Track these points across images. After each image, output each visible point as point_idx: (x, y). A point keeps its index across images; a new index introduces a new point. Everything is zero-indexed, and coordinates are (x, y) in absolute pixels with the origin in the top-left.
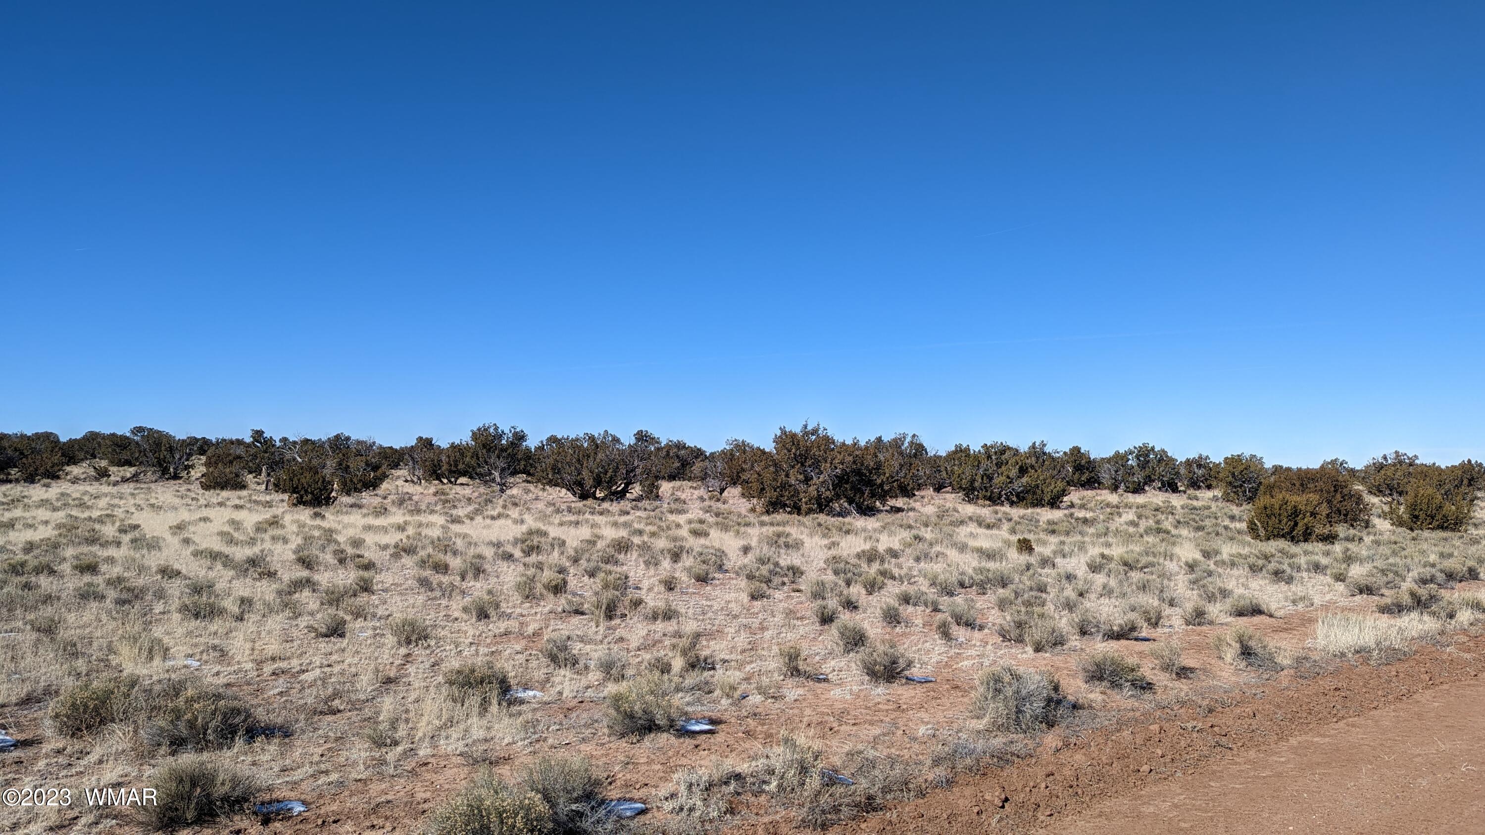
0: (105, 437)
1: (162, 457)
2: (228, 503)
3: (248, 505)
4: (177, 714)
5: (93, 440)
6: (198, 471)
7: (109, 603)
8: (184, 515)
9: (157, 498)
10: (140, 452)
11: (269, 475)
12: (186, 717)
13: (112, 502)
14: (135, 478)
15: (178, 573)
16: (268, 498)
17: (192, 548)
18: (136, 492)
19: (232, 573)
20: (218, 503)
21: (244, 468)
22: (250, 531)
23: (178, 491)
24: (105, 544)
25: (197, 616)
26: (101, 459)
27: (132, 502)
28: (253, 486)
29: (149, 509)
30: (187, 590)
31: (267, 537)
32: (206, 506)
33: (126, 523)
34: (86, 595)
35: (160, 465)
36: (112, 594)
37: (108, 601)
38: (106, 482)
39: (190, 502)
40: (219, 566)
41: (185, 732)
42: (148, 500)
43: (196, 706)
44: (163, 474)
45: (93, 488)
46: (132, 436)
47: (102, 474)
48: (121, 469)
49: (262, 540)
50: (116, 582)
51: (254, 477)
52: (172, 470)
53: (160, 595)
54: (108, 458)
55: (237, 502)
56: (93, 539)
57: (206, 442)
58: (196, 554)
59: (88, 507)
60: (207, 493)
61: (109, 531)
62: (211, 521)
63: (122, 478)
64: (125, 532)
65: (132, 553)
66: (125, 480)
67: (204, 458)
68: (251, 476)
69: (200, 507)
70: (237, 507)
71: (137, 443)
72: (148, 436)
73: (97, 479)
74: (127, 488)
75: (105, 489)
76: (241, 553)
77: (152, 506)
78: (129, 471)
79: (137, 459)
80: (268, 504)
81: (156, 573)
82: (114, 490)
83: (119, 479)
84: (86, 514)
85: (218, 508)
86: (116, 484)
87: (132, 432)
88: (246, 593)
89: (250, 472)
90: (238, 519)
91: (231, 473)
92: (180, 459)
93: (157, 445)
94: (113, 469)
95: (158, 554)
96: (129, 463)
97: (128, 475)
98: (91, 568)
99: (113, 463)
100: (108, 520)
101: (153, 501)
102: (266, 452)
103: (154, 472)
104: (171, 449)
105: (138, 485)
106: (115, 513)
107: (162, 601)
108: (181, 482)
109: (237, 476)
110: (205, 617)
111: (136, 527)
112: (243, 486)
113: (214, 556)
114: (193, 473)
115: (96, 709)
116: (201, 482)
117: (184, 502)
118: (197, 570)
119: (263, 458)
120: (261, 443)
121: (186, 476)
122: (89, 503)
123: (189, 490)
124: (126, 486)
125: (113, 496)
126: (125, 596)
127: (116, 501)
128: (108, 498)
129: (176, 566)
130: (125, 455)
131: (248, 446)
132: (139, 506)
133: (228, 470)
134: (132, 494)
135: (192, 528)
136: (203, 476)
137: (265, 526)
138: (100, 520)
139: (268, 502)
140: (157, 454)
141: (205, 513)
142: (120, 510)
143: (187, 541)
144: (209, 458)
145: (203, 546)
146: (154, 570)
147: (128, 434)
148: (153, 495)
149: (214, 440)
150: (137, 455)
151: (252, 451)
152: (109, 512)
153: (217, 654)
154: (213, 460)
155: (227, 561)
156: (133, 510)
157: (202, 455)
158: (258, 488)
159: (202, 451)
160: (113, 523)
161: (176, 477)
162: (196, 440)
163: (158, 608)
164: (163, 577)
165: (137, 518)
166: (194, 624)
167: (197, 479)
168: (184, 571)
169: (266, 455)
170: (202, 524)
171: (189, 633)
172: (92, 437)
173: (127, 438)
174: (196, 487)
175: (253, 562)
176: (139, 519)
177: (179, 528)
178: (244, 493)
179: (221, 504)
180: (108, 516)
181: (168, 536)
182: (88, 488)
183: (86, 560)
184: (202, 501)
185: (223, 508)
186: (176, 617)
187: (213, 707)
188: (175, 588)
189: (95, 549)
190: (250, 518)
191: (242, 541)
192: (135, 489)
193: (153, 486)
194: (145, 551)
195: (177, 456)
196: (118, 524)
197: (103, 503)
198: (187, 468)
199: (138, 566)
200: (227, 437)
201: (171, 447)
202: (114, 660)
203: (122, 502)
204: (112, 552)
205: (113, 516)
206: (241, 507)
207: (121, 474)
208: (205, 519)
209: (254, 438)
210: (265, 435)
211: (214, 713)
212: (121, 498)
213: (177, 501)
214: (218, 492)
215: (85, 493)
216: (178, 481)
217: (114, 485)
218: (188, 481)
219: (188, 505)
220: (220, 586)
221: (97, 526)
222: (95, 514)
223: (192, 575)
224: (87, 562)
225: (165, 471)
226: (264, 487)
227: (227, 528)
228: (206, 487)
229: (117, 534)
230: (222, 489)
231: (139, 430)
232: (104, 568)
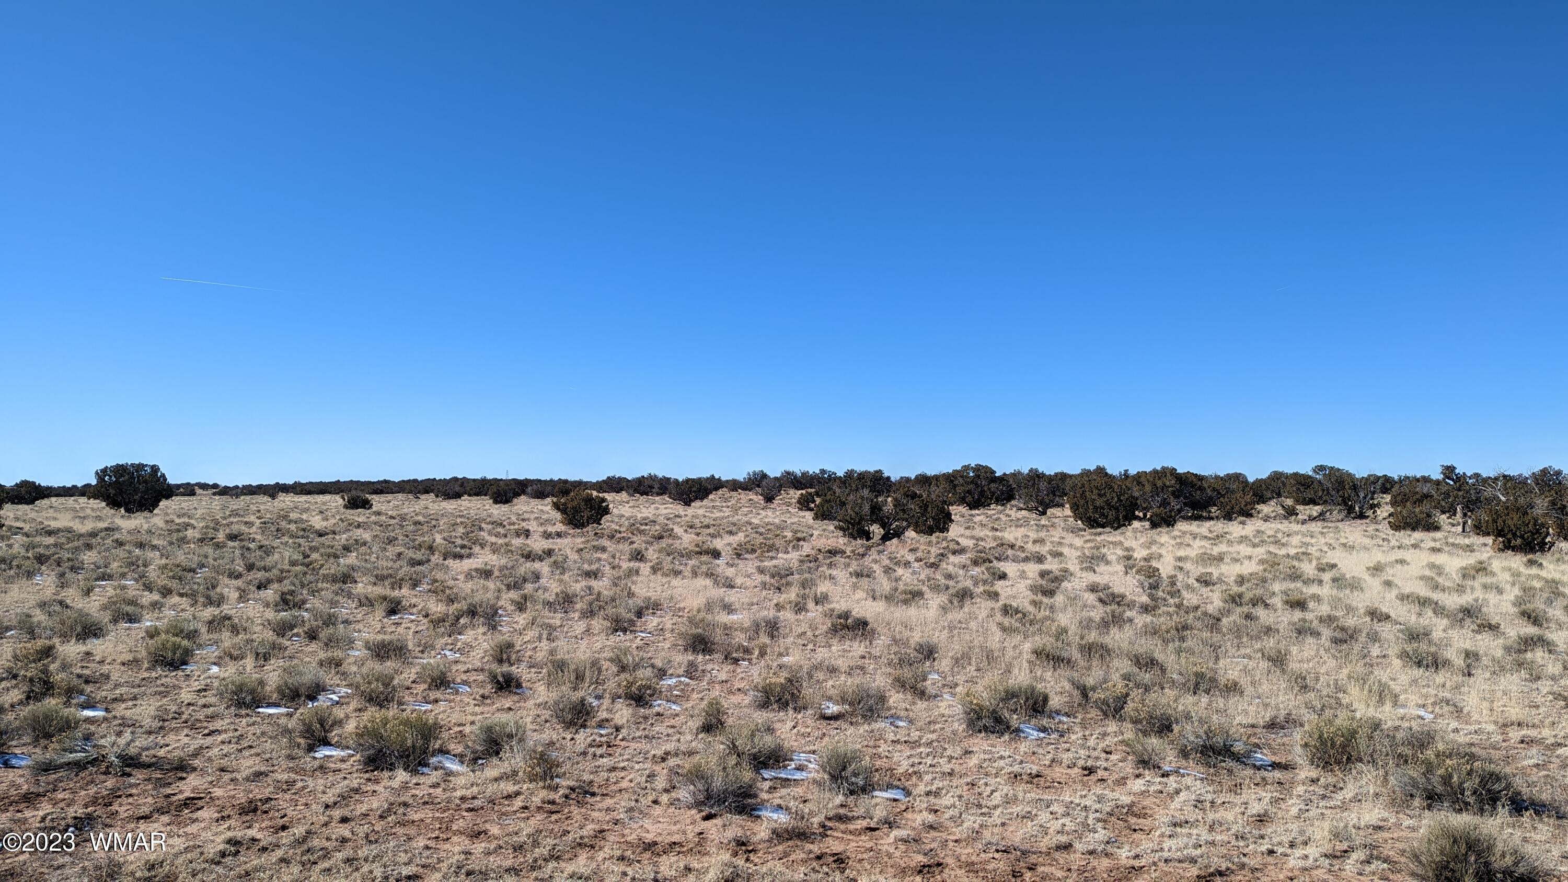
0: (1287, 476)
1: (1346, 495)
2: (1422, 545)
3: (1447, 549)
4: (1429, 768)
5: (1278, 479)
6: (1384, 511)
7: (1325, 640)
8: (1378, 556)
9: (1346, 538)
10: (1323, 490)
11: (1465, 515)
12: (1439, 772)
13: (1304, 540)
14: (1321, 517)
15: (1388, 617)
16: (1467, 541)
17: (1395, 592)
18: (1325, 530)
19: (1445, 621)
20: (1412, 545)
21: (1435, 507)
22: (1454, 576)
23: (1366, 531)
24: (1308, 582)
25: (1419, 664)
26: (1287, 498)
27: (1323, 541)
28: (1448, 528)
29: (1341, 549)
30: (1401, 635)
31: (1477, 584)
32: (1399, 548)
33: (1324, 561)
34: (1302, 631)
35: (1346, 504)
36: (1326, 633)
37: (1324, 638)
38: (1295, 520)
39: (1381, 543)
40: (1429, 613)
41: (1440, 789)
42: (1338, 539)
43: (1448, 761)
44: (1349, 513)
45: (1284, 526)
46: (1314, 475)
47: (1291, 513)
48: (1307, 507)
49: (1472, 588)
50: (1328, 620)
51: (1448, 518)
52: (1357, 508)
53: (1374, 638)
54: (1293, 497)
55: (1432, 544)
56: (1295, 576)
57: (1387, 479)
58: (1403, 598)
59: (1283, 545)
60: (1397, 533)
61: (1308, 569)
62: (1408, 564)
63: (1310, 516)
64: (1323, 570)
65: (1335, 591)
66: (1312, 519)
67: (1388, 498)
68: (1443, 516)
69: (1393, 548)
70: (1434, 550)
71: (1320, 482)
72: (1330, 474)
73: (1286, 518)
74: (1316, 527)
75: (1295, 527)
76: (1453, 601)
77: (1344, 545)
78: (1316, 510)
79: (1320, 498)
80: (1470, 549)
81: (1365, 614)
82: (1304, 528)
83: (1306, 517)
84: (1283, 552)
85: (1412, 551)
86: (1304, 522)
87: (1314, 471)
88: (1468, 645)
89: (1443, 512)
90: (1437, 563)
91: (1421, 512)
92: (1365, 498)
93: (1339, 483)
94: (1300, 508)
95: (1361, 596)
96: (1313, 502)
97: (1315, 514)
98: (1300, 604)
99: (1299, 501)
100: (1304, 557)
101: (1343, 541)
102: (1459, 490)
103: (1340, 511)
104: (1355, 488)
105: (1326, 524)
106: (1309, 551)
107: (1377, 645)
108: (1367, 521)
109: (1429, 516)
110: (1428, 666)
111: (1334, 566)
112: (1437, 528)
113: (1423, 602)
114: (1379, 512)
115: (1344, 746)
116: (1389, 522)
117: (1374, 542)
118: (1406, 614)
119: (1456, 497)
120: (1453, 480)
121: (1372, 516)
122: (1284, 541)
123: (1377, 530)
124: (1314, 524)
125: (1304, 535)
126: (1338, 635)
127: (1308, 540)
128: (1299, 537)
129: (1384, 610)
130: (1309, 494)
131: (1438, 483)
132: (1330, 545)
133: (1417, 510)
134: (1322, 533)
135: (1390, 571)
136: (1390, 515)
137: (1473, 572)
138: (1297, 557)
139: (1468, 546)
140: (1341, 493)
141: (1400, 554)
142: (1314, 549)
143: (1388, 584)
144: (1394, 497)
145: (1407, 591)
146: (1362, 611)
147: (1310, 473)
148: (1342, 534)
149: (1396, 478)
150: (1320, 494)
151: (1444, 489)
152: (1303, 550)
153: (1451, 708)
154: (1399, 499)
155: (1439, 610)
156: (1325, 549)
157: (1384, 493)
158: (1453, 529)
159: (1385, 490)
160: (1310, 561)
161: (1362, 516)
162: (1378, 478)
163: (1375, 651)
164: (1372, 620)
165: (1332, 557)
166: (1418, 672)
167: (1384, 519)
168: (1393, 615)
169: (1460, 493)
170: (1399, 566)
171: (1415, 681)
172: (1277, 477)
173: (1310, 477)
174: (1384, 527)
175: (1468, 612)
176: (1333, 558)
177: (1377, 569)
178: (1438, 535)
179: (1415, 546)
180: (1303, 553)
181: (1366, 576)
182: (1279, 526)
183: (1296, 596)
184: (1394, 543)
185: (1417, 551)
186: (1397, 663)
187: (1469, 767)
188: (1386, 630)
189: (1299, 584)
190: (1453, 563)
191: (1449, 588)
192: (1323, 528)
193: (1340, 525)
194: (1348, 591)
195: (1362, 495)
196: (1314, 563)
197: (1295, 540)
198: (1373, 507)
199: (1346, 606)
200: (1410, 474)
201: (1354, 485)
202: (1345, 700)
203: (1313, 541)
204: (1314, 589)
205: (1309, 554)
206: (1439, 550)
207: (1307, 513)
208: (1402, 562)
209: (1444, 474)
210: (1457, 471)
211: (1469, 773)
212: (1312, 537)
213: (1367, 541)
214: (1409, 532)
215: (1278, 531)
216: (1364, 521)
217: (1303, 524)
218: (1375, 520)
219: (1379, 546)
220: (1437, 634)
221: (1296, 563)
222: (1292, 552)
223: (1401, 619)
224: (1296, 598)
225: (1350, 510)
226: (1460, 528)
227: (1428, 573)
228: (1396, 527)
229: (1316, 572)
230: (1413, 529)
231: (1321, 468)
232: (1311, 605)
